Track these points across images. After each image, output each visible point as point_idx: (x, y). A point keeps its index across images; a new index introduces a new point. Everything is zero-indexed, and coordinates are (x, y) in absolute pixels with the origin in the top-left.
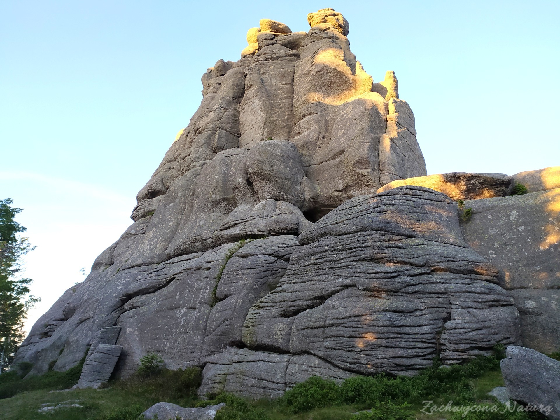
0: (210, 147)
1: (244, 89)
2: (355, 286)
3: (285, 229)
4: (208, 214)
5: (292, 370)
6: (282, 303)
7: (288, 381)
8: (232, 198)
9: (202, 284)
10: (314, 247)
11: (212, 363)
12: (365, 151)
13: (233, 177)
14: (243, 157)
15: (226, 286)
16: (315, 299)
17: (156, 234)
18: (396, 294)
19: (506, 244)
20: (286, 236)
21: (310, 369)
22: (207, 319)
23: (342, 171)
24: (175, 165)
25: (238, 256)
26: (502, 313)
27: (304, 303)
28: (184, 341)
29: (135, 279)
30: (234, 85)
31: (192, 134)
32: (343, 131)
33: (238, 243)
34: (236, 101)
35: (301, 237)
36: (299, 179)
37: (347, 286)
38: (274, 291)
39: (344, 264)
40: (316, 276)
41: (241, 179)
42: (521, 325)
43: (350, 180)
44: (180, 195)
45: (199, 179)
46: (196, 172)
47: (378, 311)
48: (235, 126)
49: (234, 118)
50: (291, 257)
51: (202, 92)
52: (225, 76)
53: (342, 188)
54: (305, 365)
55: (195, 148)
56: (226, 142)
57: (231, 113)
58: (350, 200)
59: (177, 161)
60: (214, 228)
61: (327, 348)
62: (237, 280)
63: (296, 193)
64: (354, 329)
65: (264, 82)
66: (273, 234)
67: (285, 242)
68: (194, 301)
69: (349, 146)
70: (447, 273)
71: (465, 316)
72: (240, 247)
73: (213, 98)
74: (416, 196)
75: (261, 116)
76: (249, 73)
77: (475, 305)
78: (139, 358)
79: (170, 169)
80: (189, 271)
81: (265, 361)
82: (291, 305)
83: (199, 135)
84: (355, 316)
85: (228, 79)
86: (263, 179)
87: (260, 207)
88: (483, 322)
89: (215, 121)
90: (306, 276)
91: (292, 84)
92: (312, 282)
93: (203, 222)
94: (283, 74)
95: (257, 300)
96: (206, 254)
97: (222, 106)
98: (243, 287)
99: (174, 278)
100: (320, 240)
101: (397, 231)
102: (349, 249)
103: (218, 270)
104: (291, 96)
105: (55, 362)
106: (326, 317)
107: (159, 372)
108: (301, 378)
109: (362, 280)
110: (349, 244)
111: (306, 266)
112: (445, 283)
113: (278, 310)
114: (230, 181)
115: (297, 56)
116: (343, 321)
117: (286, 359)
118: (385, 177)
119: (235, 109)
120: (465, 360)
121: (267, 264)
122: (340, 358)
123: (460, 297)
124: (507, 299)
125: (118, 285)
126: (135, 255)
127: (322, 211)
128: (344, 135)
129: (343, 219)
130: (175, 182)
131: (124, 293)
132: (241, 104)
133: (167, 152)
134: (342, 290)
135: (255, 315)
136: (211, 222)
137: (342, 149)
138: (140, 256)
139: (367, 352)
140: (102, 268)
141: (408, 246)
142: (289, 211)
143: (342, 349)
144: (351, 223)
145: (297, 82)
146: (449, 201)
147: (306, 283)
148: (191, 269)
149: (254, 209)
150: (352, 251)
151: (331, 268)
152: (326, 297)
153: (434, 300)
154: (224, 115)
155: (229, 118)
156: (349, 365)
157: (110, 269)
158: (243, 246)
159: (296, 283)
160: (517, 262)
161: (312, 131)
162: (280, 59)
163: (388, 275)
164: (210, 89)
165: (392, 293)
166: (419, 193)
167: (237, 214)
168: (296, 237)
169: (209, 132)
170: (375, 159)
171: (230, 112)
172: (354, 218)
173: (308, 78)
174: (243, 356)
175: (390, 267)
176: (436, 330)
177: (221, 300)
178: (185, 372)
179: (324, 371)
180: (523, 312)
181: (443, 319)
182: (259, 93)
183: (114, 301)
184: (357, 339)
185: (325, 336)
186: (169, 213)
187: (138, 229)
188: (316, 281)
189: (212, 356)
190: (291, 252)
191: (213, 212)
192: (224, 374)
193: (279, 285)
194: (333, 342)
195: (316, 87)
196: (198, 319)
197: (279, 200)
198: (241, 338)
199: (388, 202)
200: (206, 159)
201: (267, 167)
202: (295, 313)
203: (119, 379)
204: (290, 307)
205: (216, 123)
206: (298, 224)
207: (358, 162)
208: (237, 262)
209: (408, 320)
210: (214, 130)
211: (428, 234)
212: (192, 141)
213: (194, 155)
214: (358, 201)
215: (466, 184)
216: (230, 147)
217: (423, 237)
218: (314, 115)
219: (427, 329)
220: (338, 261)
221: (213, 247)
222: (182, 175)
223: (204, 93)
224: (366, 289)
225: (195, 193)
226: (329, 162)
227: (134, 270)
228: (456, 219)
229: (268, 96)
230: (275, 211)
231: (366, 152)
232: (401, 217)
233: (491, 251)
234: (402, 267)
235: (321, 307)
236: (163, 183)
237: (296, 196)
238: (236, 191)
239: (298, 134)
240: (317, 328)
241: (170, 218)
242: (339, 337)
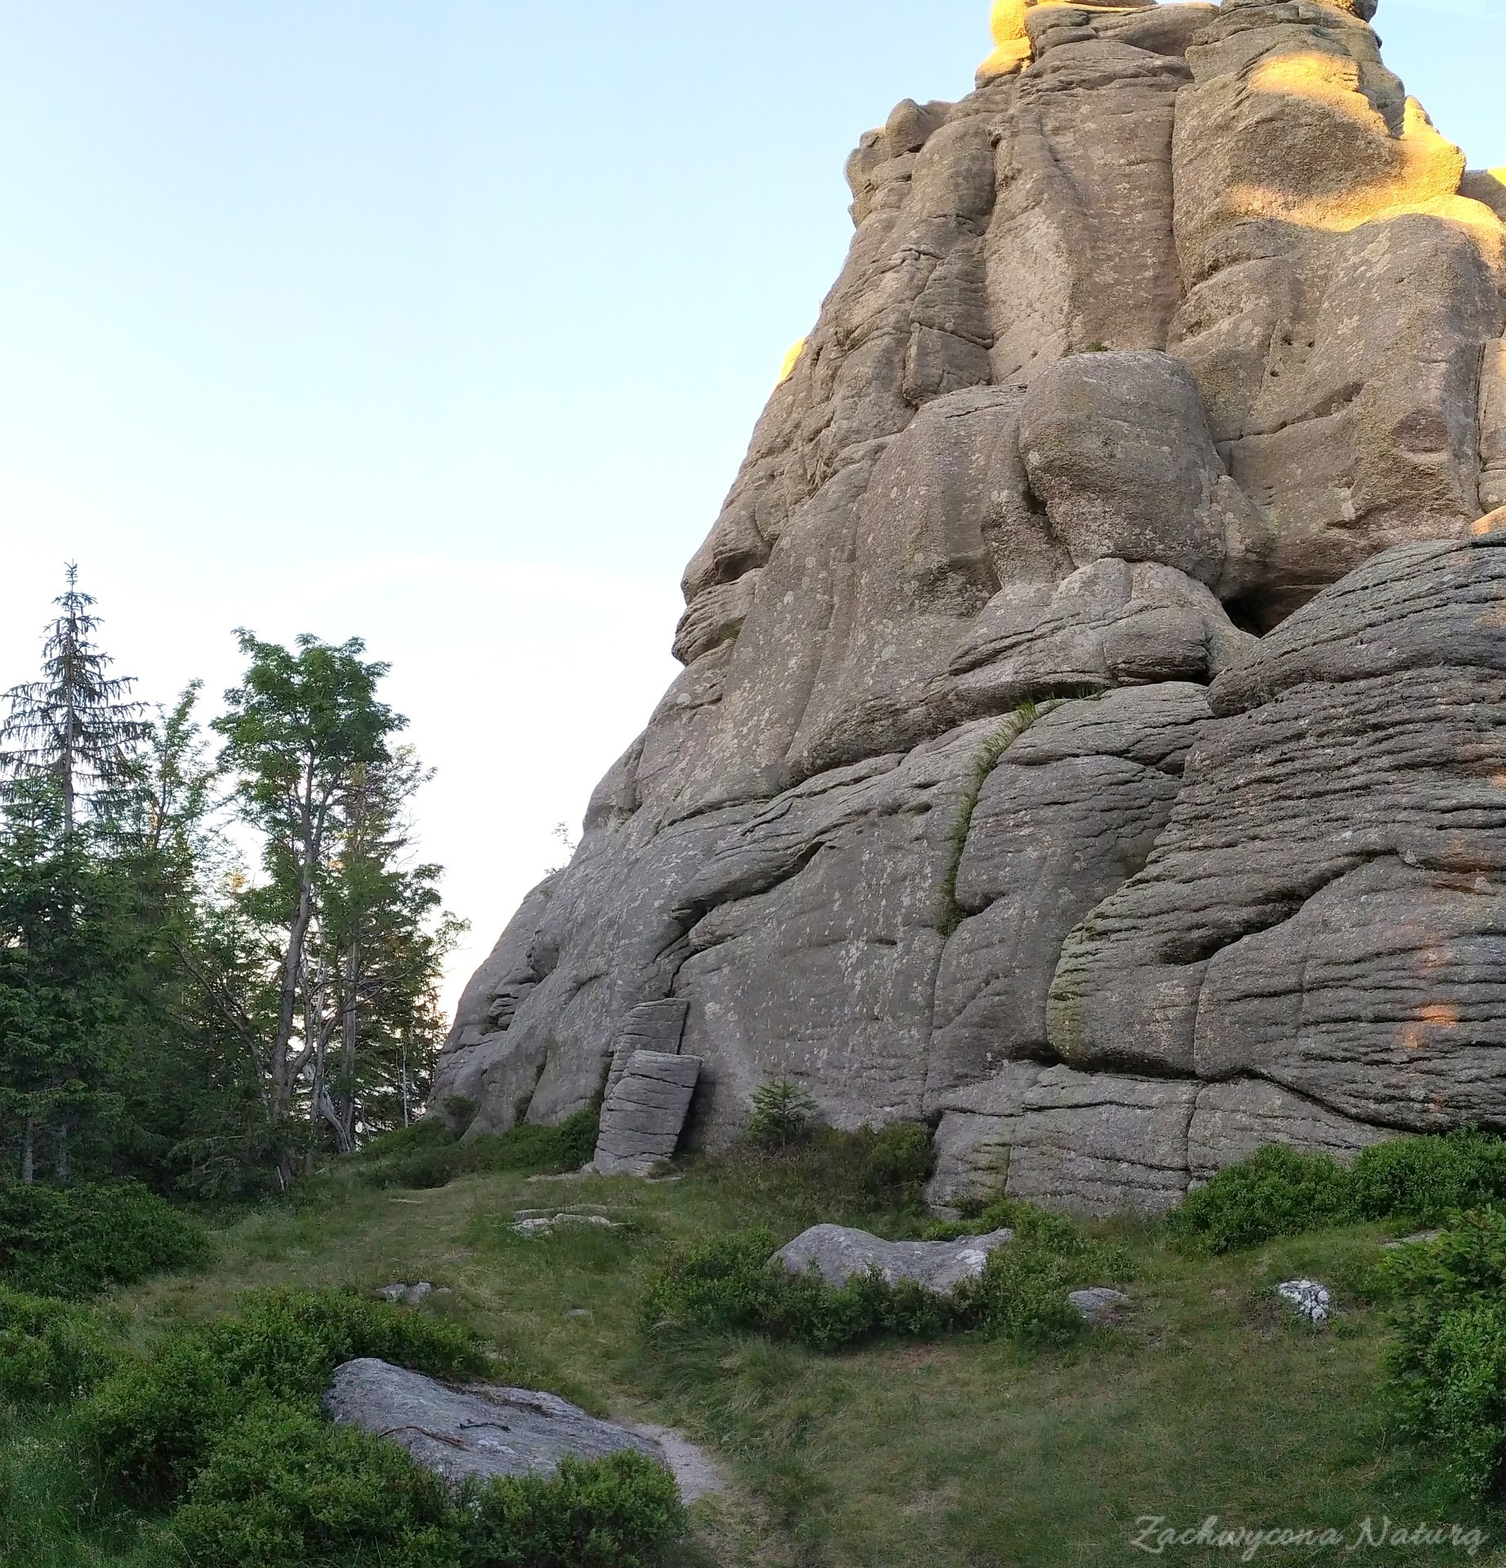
0: (894, 389)
1: (992, 185)
2: (1392, 852)
3: (1162, 662)
4: (905, 622)
5: (1205, 1128)
6: (1165, 917)
7: (1193, 1162)
8: (983, 561)
9: (907, 863)
10: (1264, 723)
11: (964, 1111)
12: (1431, 388)
13: (980, 486)
14: (1007, 415)
15: (985, 864)
16: (1267, 899)
17: (754, 699)
20: (1169, 684)
21: (1257, 1124)
22: (935, 972)
23: (1353, 457)
24: (787, 461)
25: (1015, 761)
27: (1234, 916)
28: (867, 1044)
29: (710, 852)
30: (957, 174)
31: (831, 352)
32: (1356, 318)
33: (1012, 716)
34: (970, 225)
35: (1216, 688)
36: (1206, 484)
37: (1369, 855)
38: (1138, 876)
39: (1360, 780)
40: (1272, 821)
41: (1005, 493)
43: (1381, 488)
44: (811, 562)
45: (866, 502)
46: (857, 480)
47: (1462, 934)
48: (973, 310)
49: (965, 285)
50: (1188, 758)
51: (852, 210)
52: (925, 148)
53: (1353, 517)
54: (1244, 1112)
55: (845, 398)
56: (947, 367)
57: (956, 269)
58: (1381, 557)
59: (793, 447)
60: (930, 668)
61: (1307, 1056)
62: (1019, 845)
63: (1197, 532)
64: (1391, 994)
65: (1059, 157)
66: (1126, 679)
67: (1167, 706)
68: (887, 918)
69: (1373, 372)
72: (1021, 731)
73: (890, 225)
75: (1058, 269)
76: (1007, 133)
78: (747, 1093)
79: (773, 476)
80: (862, 820)
81: (1123, 1105)
82: (1194, 921)
83: (855, 353)
84: (1392, 953)
85: (936, 157)
86: (1081, 487)
87: (1077, 585)
89: (902, 301)
90: (1236, 824)
91: (1167, 162)
92: (1258, 843)
93: (892, 648)
94: (1132, 130)
95: (1085, 910)
96: (910, 759)
97: (925, 248)
98: (1037, 870)
99: (820, 844)
100: (1279, 697)
102: (1376, 727)
103: (956, 809)
104: (1166, 200)
105: (528, 1100)
106: (1304, 960)
107: (807, 1135)
108: (1234, 1151)
109: (1416, 833)
110: (1374, 711)
111: (1237, 788)
113: (1153, 941)
114: (970, 500)
115: (1184, 75)
116: (1355, 970)
117: (1185, 1097)
118: (1492, 485)
119: (967, 254)
121: (1111, 784)
122: (1348, 1087)
125: (664, 874)
126: (700, 775)
127: (1288, 592)
128: (1358, 332)
129: (1355, 624)
130: (792, 520)
131: (682, 896)
132: (987, 236)
133: (759, 421)
134: (1353, 866)
135: (1082, 960)
136: (917, 649)
137: (1351, 380)
138: (715, 776)
139: (1426, 1065)
140: (613, 823)
142: (1175, 599)
143: (1352, 1059)
144: (1380, 638)
145: (1183, 155)
147: (1239, 848)
148: (870, 810)
149: (1055, 595)
150: (1383, 733)
151: (1319, 794)
152: (1304, 891)
154: (932, 276)
155: (948, 285)
156: (1373, 1106)
157: (635, 823)
158: (1029, 725)
159: (1206, 847)
161: (1247, 317)
162: (1115, 84)
164: (880, 196)
167: (1003, 617)
168: (1201, 687)
169: (887, 339)
170: (1464, 422)
171: (951, 266)
172: (1391, 620)
173: (1227, 141)
174: (1056, 1089)
177: (972, 912)
178: (882, 1137)
179: (1301, 1128)
182: (1046, 196)
183: (656, 922)
184: (1398, 1024)
185: (1302, 1018)
186: (786, 625)
187: (699, 689)
188: (1270, 838)
189: (961, 1091)
190: (1188, 742)
191: (923, 611)
192: (1004, 1145)
193: (1153, 855)
194: (1326, 1038)
195: (1255, 169)
196: (906, 977)
197: (1140, 561)
198: (1046, 1034)
200: (883, 433)
201: (1091, 444)
202: (1208, 949)
203: (702, 1152)
204: (1189, 929)
205: (907, 306)
206: (1206, 643)
207: (1405, 427)
208: (1013, 781)
210: (904, 330)
212: (833, 377)
213: (845, 424)
214: (1409, 561)
216: (961, 384)
218: (1253, 262)
220: (1339, 768)
221: (933, 733)
222: (811, 493)
223: (857, 213)
224: (1428, 864)
225: (858, 553)
226: (1305, 425)
227: (702, 822)
230: (1128, 600)
231: (1435, 393)
235: (1289, 924)
236: (756, 527)
237: (1197, 546)
238: (992, 533)
239: (1195, 327)
240: (1275, 994)
241: (788, 643)
242: (1345, 1020)
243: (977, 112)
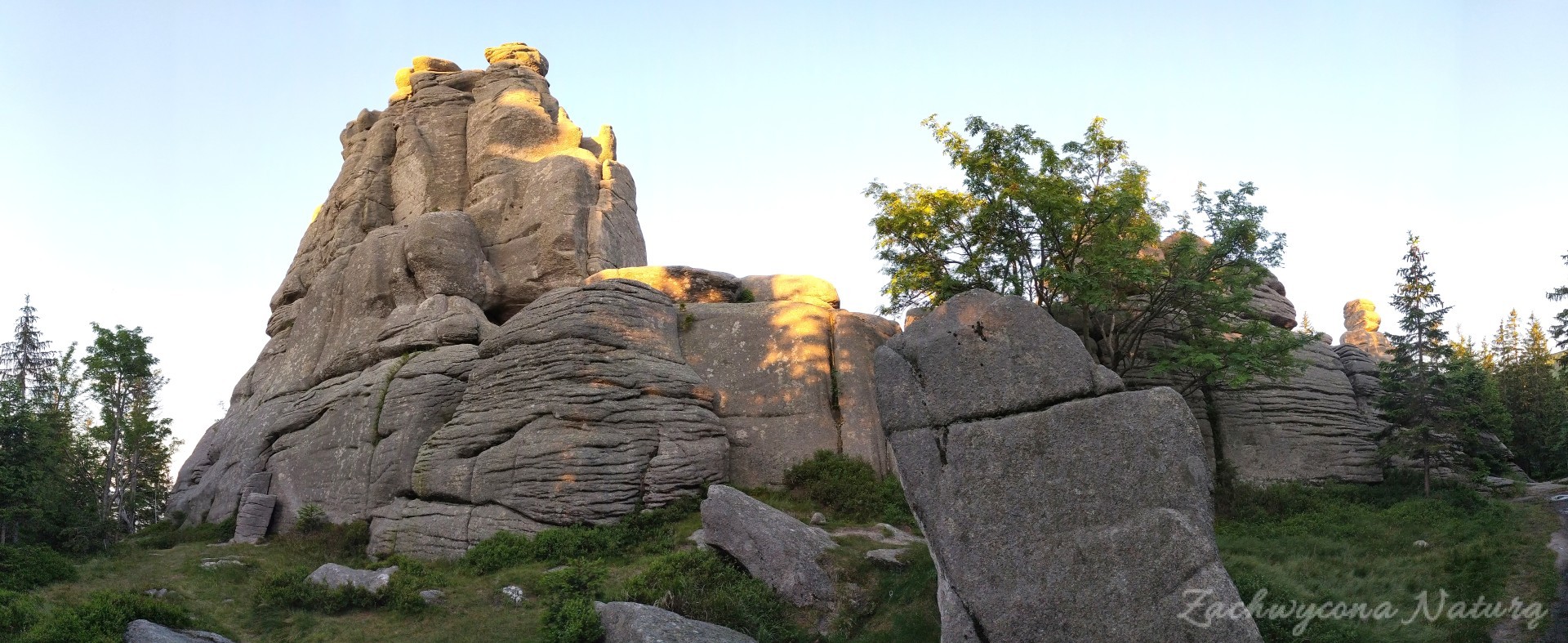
0: (359, 225)
1: (395, 144)
2: (550, 413)
3: (460, 336)
4: (362, 319)
5: (475, 524)
6: (460, 439)
7: (470, 537)
8: (390, 296)
9: (362, 416)
10: (500, 361)
11: (380, 517)
12: (568, 225)
13: (389, 266)
14: (400, 238)
15: (389, 418)
16: (501, 432)
17: (300, 350)
18: (599, 423)
19: (725, 362)
20: (462, 345)
21: (496, 522)
22: (371, 461)
23: (537, 253)
24: (314, 254)
25: (401, 377)
26: (713, 445)
27: (488, 439)
28: (346, 489)
29: (281, 413)
30: (382, 140)
31: (333, 210)
32: (538, 198)
33: (400, 359)
35: (481, 347)
36: (478, 264)
37: (541, 414)
38: (449, 423)
39: (538, 384)
40: (503, 401)
41: (399, 269)
42: (731, 458)
43: (548, 265)
44: (324, 295)
45: (347, 271)
46: (344, 262)
47: (577, 446)
48: (387, 195)
49: (385, 184)
50: (470, 375)
52: (371, 129)
53: (538, 277)
54: (491, 518)
55: (338, 229)
56: (379, 218)
57: (381, 178)
58: (548, 294)
59: (316, 249)
60: (370, 338)
61: (516, 495)
62: (402, 410)
63: (475, 283)
64: (549, 471)
65: (423, 132)
66: (446, 343)
67: (462, 354)
68: (354, 438)
69: (546, 219)
70: (658, 397)
71: (673, 450)
72: (403, 365)
73: (358, 159)
74: (629, 293)
75: (421, 179)
76: (401, 125)
77: (685, 435)
78: (296, 510)
79: (308, 261)
80: (345, 399)
81: (443, 515)
82: (471, 441)
83: (343, 211)
84: (550, 454)
85: (376, 131)
86: (429, 266)
87: (426, 306)
88: (692, 456)
89: (362, 189)
90: (488, 402)
91: (464, 135)
92: (497, 410)
93: (357, 330)
94: (451, 122)
95: (428, 437)
96: (364, 374)
97: (370, 169)
98: (410, 420)
99: (327, 409)
100: (506, 351)
101: (605, 339)
102: (544, 363)
103: (379, 396)
104: (464, 150)
105: (207, 513)
106: (516, 456)
107: (321, 526)
108: (486, 533)
109: (560, 406)
110: (543, 357)
111: (489, 388)
112: (656, 409)
113: (455, 449)
114: (385, 271)
115: (471, 99)
116: (535, 460)
117: (467, 512)
118: (594, 264)
119: (385, 173)
120: (668, 502)
121: (439, 386)
122: (531, 508)
123: (670, 426)
124: (720, 428)
125: (262, 422)
127: (512, 307)
128: (540, 203)
129: (536, 322)
130: (316, 279)
131: (270, 431)
132: (392, 166)
134: (535, 419)
135: (427, 456)
136: (367, 330)
137: (537, 222)
139: (563, 499)
140: (242, 400)
141: (616, 360)
142: (465, 311)
143: (534, 496)
144: (546, 327)
145: (471, 133)
146: (668, 303)
147: (489, 412)
148: (348, 395)
149: (418, 310)
150: (546, 366)
151: (522, 390)
152: (516, 429)
153: (642, 431)
155: (379, 185)
156: (540, 515)
157: (252, 401)
158: (406, 363)
159: (477, 411)
160: (734, 384)
161: (495, 197)
162: (445, 103)
163: (591, 399)
164: (354, 148)
165: (594, 423)
166: (634, 289)
167: (397, 318)
168: (475, 346)
169: (356, 206)
170: (581, 238)
172: (550, 320)
173: (489, 127)
174: (415, 509)
175: (594, 388)
176: (641, 468)
177: (385, 437)
178: (351, 526)
179: (513, 523)
180: (733, 443)
181: (649, 453)
183: (259, 441)
184: (552, 483)
185: (514, 480)
186: (313, 320)
187: (277, 347)
188: (502, 408)
189: (379, 509)
190: (470, 369)
191: (368, 316)
192: (395, 531)
193: (455, 414)
194: (524, 488)
196: (361, 462)
197: (452, 295)
198: (411, 487)
199: (594, 299)
200: (355, 242)
201: (433, 249)
202: (477, 452)
203: (277, 534)
204: (470, 444)
205: (364, 191)
206: (477, 328)
207: (558, 241)
208: (400, 385)
209: (611, 457)
210: (362, 202)
211: (640, 344)
212: (334, 221)
213: (339, 239)
214: (558, 296)
215: (692, 283)
216: (383, 224)
217: (635, 348)
218: (498, 175)
219: (631, 467)
220: (530, 379)
221: (371, 365)
222: (325, 267)
223: (345, 155)
224: (564, 418)
225: (344, 291)
226: (518, 240)
227: (278, 401)
228: (675, 327)
229: (431, 151)
230: (447, 311)
231: (570, 227)
232: (609, 320)
233: (708, 370)
234: (607, 388)
235: (509, 442)
236: (301, 282)
237: (474, 289)
238: (393, 285)
239: (475, 201)
240: (504, 470)
241: (314, 328)
242: (531, 480)
243: (389, 116)
